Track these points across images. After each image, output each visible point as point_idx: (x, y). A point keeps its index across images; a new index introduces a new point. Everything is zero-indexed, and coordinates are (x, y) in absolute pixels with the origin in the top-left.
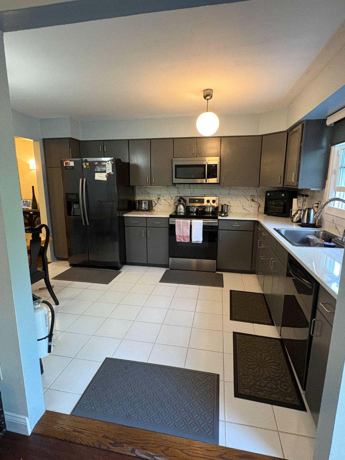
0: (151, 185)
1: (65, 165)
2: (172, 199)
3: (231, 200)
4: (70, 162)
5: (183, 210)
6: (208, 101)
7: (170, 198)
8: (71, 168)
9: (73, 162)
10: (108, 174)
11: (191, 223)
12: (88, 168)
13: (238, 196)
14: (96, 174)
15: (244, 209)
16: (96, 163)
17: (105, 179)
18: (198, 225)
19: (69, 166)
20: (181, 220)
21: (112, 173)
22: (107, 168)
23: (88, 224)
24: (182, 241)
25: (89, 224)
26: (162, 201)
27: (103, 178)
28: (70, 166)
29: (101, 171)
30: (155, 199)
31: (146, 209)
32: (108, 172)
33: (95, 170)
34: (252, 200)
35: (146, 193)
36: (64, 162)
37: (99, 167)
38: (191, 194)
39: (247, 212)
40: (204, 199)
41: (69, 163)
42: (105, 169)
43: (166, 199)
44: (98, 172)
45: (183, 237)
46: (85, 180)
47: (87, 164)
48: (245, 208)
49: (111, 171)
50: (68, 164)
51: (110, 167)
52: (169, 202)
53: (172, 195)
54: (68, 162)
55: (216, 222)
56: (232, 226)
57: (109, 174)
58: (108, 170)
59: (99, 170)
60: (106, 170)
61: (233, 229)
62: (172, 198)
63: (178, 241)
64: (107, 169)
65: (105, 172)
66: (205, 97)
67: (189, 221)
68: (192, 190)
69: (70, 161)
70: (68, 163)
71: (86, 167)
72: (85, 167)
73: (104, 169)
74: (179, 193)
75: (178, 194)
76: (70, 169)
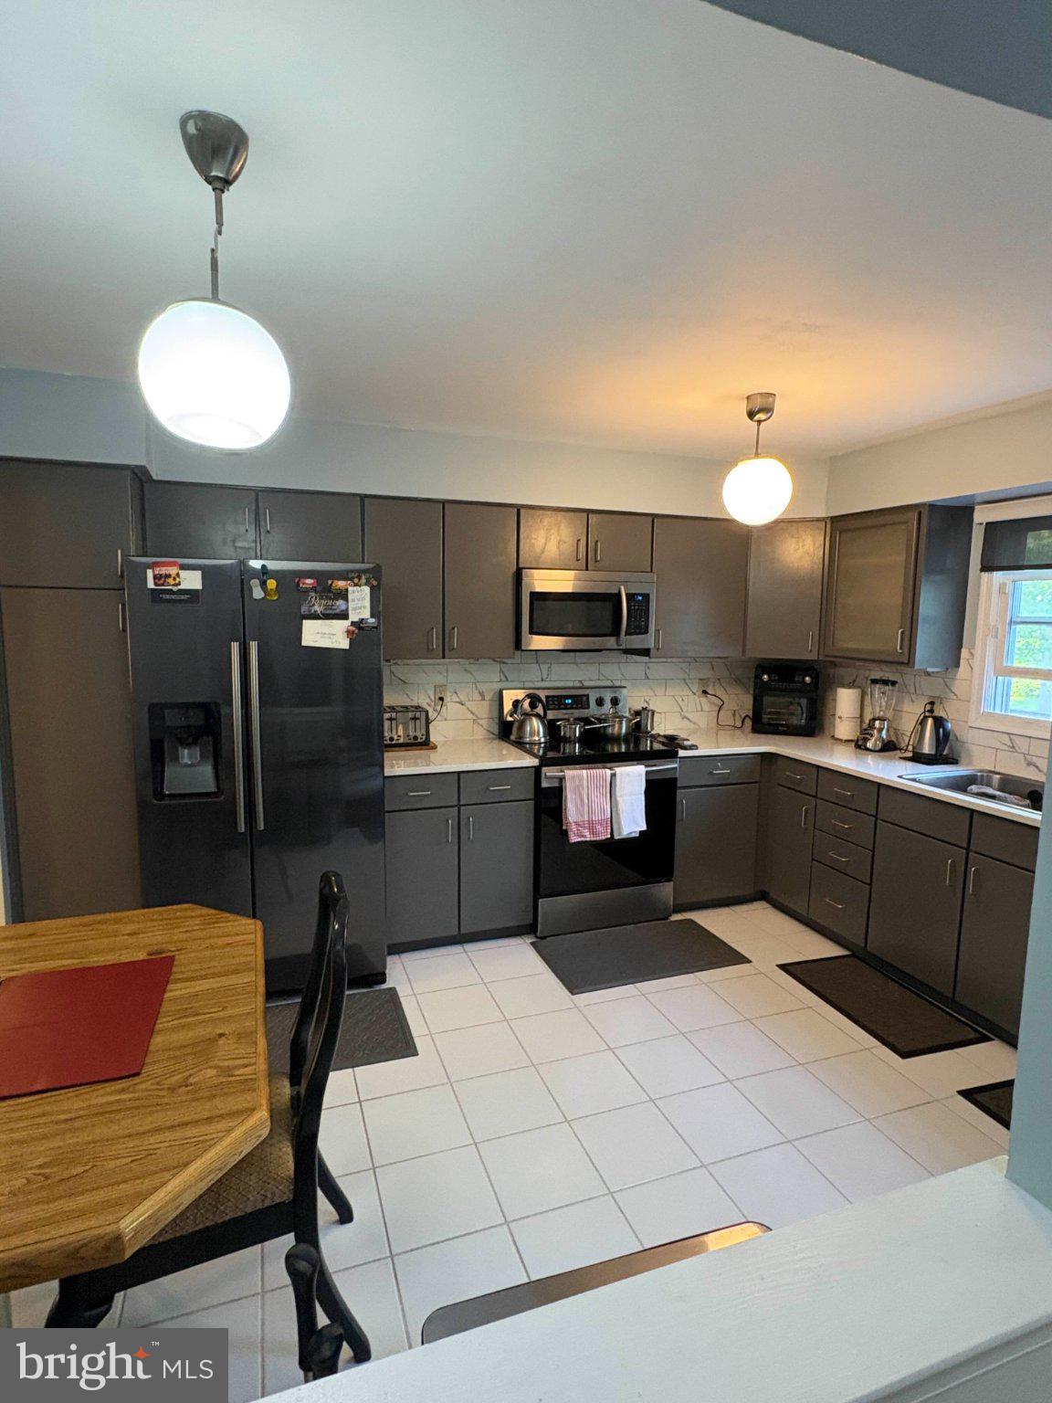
0: (444, 657)
1: (156, 584)
2: (483, 699)
3: (651, 694)
4: (183, 574)
5: (541, 734)
6: (759, 425)
7: (477, 696)
8: (183, 597)
9: (199, 574)
10: (353, 624)
11: (613, 775)
12: (269, 600)
13: (668, 681)
14: (307, 624)
15: (684, 717)
16: (309, 581)
17: (344, 643)
18: (632, 778)
19: (175, 589)
20: (584, 771)
21: (372, 620)
22: (353, 600)
23: (262, 827)
24: (588, 839)
25: (265, 824)
26: (451, 707)
27: (335, 638)
28: (180, 587)
29: (328, 612)
30: (428, 700)
31: (419, 740)
32: (354, 617)
33: (304, 609)
34: (705, 692)
35: (396, 681)
36: (150, 574)
37: (321, 598)
38: (542, 680)
39: (692, 726)
40: (587, 696)
41: (178, 575)
42: (343, 607)
43: (463, 698)
44: (315, 617)
45: (591, 826)
46: (254, 646)
47: (272, 584)
48: (687, 715)
49: (366, 614)
50: (171, 581)
51: (363, 599)
52: (474, 710)
53: (482, 687)
54: (173, 571)
55: (676, 765)
56: (711, 773)
57: (359, 625)
58: (354, 609)
59: (318, 609)
60: (347, 609)
61: (715, 783)
62: (482, 695)
63: (574, 839)
64: (351, 605)
65: (344, 616)
66: (751, 415)
67: (609, 772)
68: (545, 667)
69: (183, 567)
70: (168, 576)
71: (262, 595)
72: (258, 593)
73: (340, 604)
74: (504, 679)
75: (501, 681)
76: (180, 601)
